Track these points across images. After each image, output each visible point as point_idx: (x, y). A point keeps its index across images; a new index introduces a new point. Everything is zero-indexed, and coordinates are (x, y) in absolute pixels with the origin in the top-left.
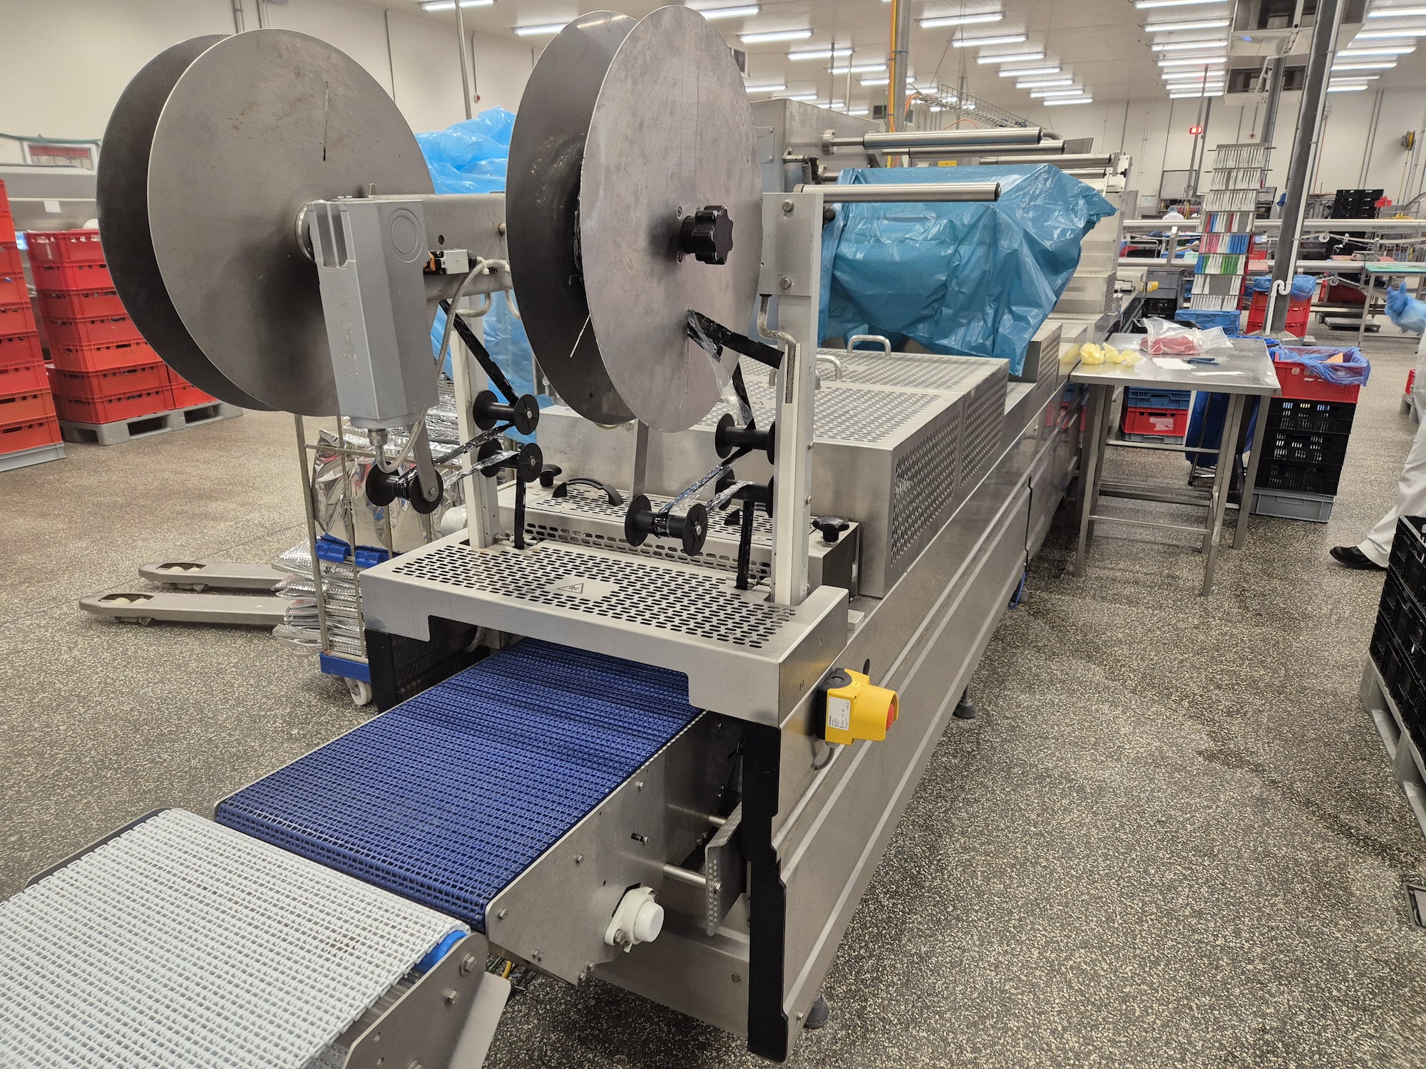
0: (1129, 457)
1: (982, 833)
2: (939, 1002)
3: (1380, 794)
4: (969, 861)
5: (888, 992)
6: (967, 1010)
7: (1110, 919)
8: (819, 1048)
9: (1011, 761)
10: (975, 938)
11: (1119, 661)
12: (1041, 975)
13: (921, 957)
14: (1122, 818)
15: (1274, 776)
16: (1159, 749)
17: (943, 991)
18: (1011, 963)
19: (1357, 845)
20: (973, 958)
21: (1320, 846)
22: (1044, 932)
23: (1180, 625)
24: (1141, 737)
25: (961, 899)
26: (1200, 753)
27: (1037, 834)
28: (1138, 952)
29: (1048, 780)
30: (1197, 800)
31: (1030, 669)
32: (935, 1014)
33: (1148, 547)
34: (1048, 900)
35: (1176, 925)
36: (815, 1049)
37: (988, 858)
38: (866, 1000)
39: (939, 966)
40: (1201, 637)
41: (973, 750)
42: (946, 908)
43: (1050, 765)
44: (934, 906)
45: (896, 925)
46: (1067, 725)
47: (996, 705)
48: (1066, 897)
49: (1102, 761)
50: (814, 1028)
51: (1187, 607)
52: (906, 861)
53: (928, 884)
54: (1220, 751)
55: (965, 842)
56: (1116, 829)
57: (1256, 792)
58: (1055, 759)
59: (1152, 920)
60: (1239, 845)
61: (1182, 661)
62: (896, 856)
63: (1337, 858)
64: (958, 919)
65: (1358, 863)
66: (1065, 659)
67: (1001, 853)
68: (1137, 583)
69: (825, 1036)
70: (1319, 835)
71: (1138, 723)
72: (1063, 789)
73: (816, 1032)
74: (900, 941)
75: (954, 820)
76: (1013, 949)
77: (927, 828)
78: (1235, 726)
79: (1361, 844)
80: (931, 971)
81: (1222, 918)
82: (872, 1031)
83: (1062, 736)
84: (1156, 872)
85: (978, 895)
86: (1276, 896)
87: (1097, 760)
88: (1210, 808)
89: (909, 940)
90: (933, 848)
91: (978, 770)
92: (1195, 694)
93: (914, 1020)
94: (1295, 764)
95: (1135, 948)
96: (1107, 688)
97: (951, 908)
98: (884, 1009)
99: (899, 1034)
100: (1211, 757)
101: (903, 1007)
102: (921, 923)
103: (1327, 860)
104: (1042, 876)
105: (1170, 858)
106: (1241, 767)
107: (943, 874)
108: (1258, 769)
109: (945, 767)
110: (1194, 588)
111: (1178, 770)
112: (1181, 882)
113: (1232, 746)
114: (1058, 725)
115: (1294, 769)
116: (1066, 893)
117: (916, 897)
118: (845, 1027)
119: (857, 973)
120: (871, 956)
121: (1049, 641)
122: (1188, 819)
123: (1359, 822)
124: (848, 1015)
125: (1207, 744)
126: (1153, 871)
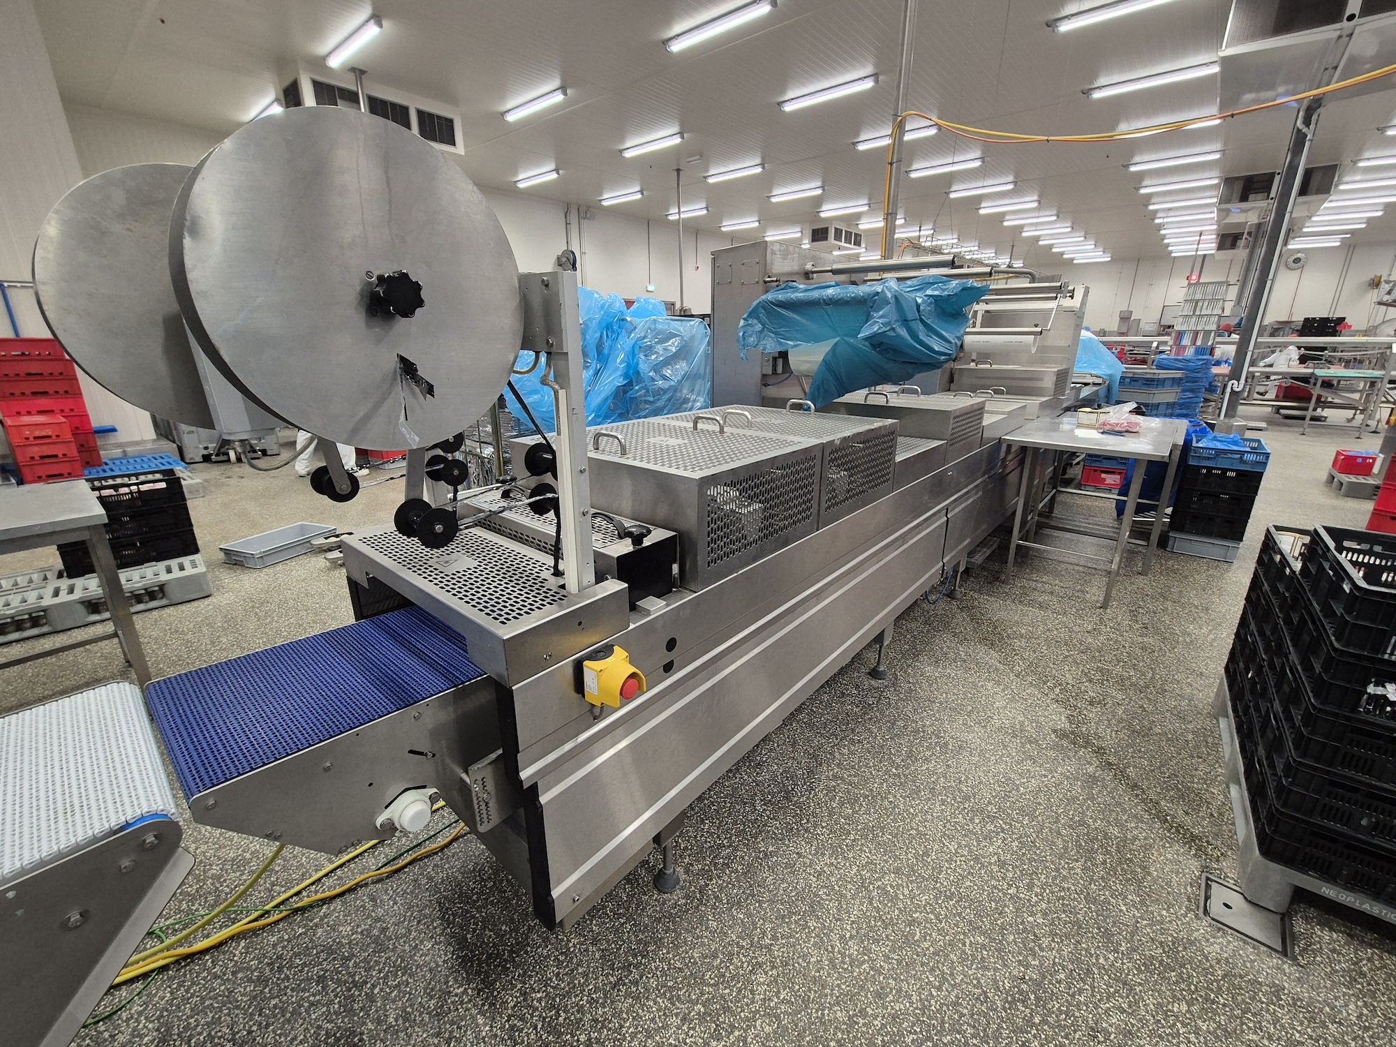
0: (1080, 501)
1: (853, 767)
2: (764, 893)
3: (1207, 790)
4: (834, 787)
5: (730, 877)
6: (782, 904)
7: (926, 854)
8: (661, 909)
9: (899, 716)
10: (813, 848)
11: (1015, 650)
12: (851, 889)
13: (766, 855)
14: (969, 773)
15: (1112, 759)
16: (1022, 723)
17: (770, 885)
18: (832, 874)
19: (1169, 831)
20: (804, 863)
21: (1133, 825)
22: (868, 855)
23: (1076, 629)
24: (1010, 712)
25: (814, 815)
26: (1055, 731)
27: (895, 775)
28: (938, 885)
29: (922, 734)
30: (1038, 769)
31: (942, 648)
32: (757, 902)
33: (1071, 567)
34: (882, 828)
35: (980, 869)
36: (658, 909)
37: (850, 787)
38: (711, 880)
39: (777, 864)
40: (1090, 640)
41: (873, 703)
42: (801, 820)
43: (928, 723)
44: (793, 817)
45: (759, 826)
46: (954, 694)
47: (905, 672)
48: (898, 829)
49: (971, 726)
50: (664, 893)
51: (1086, 616)
52: (787, 779)
53: (796, 799)
54: (1072, 733)
55: (837, 772)
56: (960, 781)
57: (1091, 769)
58: (933, 719)
59: (960, 861)
60: (1060, 811)
61: (1067, 656)
62: (782, 774)
63: (1145, 838)
64: (807, 831)
65: (1164, 846)
66: (973, 644)
67: (861, 785)
68: (1052, 593)
69: (670, 901)
70: (1135, 816)
71: (1012, 700)
72: (931, 744)
73: (665, 896)
74: (756, 839)
75: (837, 754)
76: (839, 863)
77: (815, 756)
78: (1093, 713)
79: (1173, 830)
80: (769, 867)
81: (1021, 871)
82: (705, 904)
83: (947, 702)
84: (980, 822)
85: (830, 815)
86: (1077, 861)
87: (966, 724)
88: (1045, 776)
89: (763, 840)
90: (811, 772)
91: (870, 719)
92: (1068, 684)
93: (739, 903)
94: (1134, 752)
95: (937, 882)
96: (997, 669)
97: (805, 821)
98: (721, 890)
99: (723, 912)
100: (1062, 735)
101: (735, 891)
102: (777, 828)
103: (1135, 838)
104: (886, 809)
105: (996, 813)
106: (1086, 748)
107: (810, 793)
108: (1100, 751)
109: (847, 713)
110: (1097, 602)
111: (1030, 742)
112: (998, 834)
113: (1084, 729)
114: (946, 693)
115: (1132, 757)
116: (899, 826)
117: (782, 807)
118: (687, 897)
119: (714, 857)
120: (731, 846)
121: (966, 629)
122: (1024, 783)
123: (1178, 812)
124: (693, 888)
125: (1063, 723)
126: (977, 821)
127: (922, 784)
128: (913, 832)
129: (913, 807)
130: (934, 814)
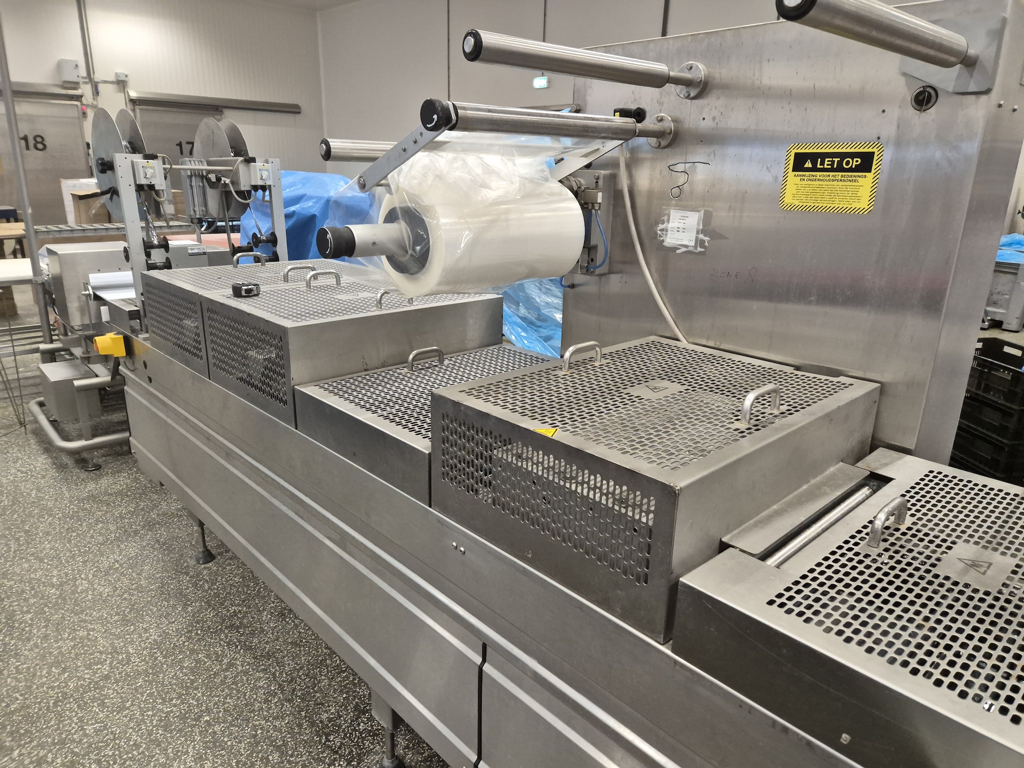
127: (171, 737)
128: (128, 705)
129: (152, 716)
130: (131, 730)
